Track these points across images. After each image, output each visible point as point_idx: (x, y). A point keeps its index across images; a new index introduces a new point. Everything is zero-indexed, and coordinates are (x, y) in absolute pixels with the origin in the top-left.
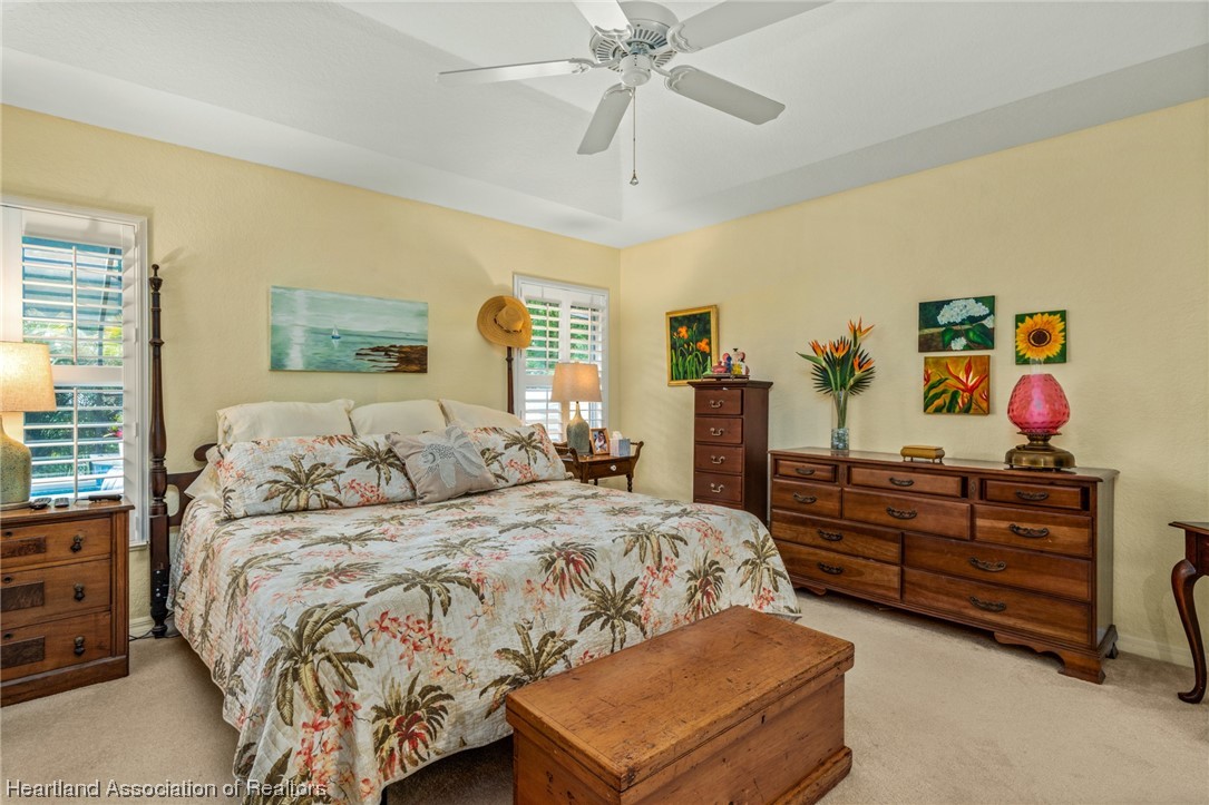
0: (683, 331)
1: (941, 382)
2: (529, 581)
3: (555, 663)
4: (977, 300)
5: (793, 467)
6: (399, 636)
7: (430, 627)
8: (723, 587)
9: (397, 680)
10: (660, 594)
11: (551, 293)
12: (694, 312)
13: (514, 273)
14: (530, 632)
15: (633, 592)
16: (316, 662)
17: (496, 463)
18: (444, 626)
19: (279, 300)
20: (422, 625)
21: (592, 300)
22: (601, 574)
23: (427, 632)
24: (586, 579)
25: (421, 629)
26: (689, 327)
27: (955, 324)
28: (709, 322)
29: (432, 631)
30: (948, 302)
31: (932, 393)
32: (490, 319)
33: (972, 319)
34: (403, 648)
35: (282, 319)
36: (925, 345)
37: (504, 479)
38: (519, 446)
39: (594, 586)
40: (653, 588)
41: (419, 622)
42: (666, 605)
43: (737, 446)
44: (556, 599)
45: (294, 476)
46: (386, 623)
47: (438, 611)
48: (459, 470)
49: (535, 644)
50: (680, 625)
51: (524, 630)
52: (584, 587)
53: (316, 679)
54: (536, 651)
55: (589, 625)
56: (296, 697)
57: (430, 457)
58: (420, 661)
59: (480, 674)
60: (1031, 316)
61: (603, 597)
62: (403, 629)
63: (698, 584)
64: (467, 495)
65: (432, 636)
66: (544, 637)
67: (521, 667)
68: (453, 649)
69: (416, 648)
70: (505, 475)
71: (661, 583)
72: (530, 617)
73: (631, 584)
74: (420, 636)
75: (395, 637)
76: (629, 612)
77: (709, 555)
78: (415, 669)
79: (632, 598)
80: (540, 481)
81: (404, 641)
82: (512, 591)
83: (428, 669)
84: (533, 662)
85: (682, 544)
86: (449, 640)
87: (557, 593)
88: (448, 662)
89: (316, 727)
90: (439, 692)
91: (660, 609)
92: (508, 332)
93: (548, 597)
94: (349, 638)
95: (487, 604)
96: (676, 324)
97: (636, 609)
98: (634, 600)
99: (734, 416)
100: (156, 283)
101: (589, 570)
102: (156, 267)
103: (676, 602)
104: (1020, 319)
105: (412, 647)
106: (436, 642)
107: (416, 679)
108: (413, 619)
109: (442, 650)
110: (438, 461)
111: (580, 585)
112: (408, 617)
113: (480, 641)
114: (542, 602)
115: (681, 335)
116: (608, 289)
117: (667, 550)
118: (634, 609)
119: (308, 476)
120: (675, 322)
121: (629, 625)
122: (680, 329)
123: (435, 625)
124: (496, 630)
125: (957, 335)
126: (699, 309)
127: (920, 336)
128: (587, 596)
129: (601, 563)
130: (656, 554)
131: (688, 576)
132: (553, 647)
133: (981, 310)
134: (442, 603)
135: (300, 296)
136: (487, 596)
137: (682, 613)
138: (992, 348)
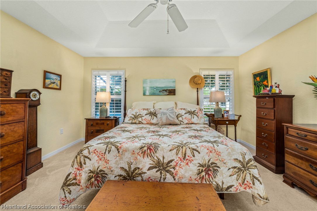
0: (258, 79)
2: (133, 151)
3: (138, 177)
5: (295, 132)
6: (97, 155)
7: (104, 155)
8: (218, 174)
9: (95, 166)
10: (183, 168)
11: (212, 73)
12: (261, 72)
13: (200, 69)
14: (131, 165)
15: (171, 164)
16: (81, 156)
17: (181, 118)
18: (107, 156)
19: (144, 82)
20: (103, 154)
21: (227, 73)
22: (159, 155)
23: (103, 156)
24: (153, 155)
25: (102, 155)
26: (260, 77)
28: (267, 74)
29: (104, 157)
32: (192, 81)
34: (97, 158)
35: (145, 85)
37: (182, 122)
38: (189, 114)
39: (155, 158)
40: (180, 165)
41: (102, 154)
42: (186, 172)
43: (272, 120)
44: (141, 158)
45: (135, 116)
46: (95, 152)
47: (107, 152)
48: (167, 118)
49: (132, 169)
50: (192, 182)
51: (130, 164)
52: (152, 157)
53: (80, 159)
54: (132, 171)
55: (152, 169)
56: (75, 162)
57: (161, 115)
58: (100, 163)
59: (115, 172)
61: (159, 162)
62: (98, 154)
63: (204, 169)
64: (170, 125)
65: (104, 158)
66: (135, 168)
67: (127, 174)
68: (109, 163)
69: (100, 160)
70: (183, 121)
71: (185, 164)
72: (132, 161)
73: (171, 161)
74: (102, 157)
75: (96, 155)
76: (168, 170)
77: (211, 160)
78: (99, 165)
79: (170, 166)
80: (194, 124)
81: (98, 157)
82: (128, 152)
83: (102, 165)
84: (130, 174)
85: (197, 153)
86: (108, 160)
87: (142, 156)
88: (107, 166)
89: (78, 169)
90: (104, 172)
91: (183, 173)
92: (196, 84)
93: (139, 157)
94: (87, 153)
95: (120, 154)
96: (255, 77)
97: (172, 170)
98: (171, 167)
99: (271, 109)
100: (126, 81)
101: (155, 153)
102: (126, 78)
103: (191, 173)
105: (99, 159)
106: (105, 160)
107: (99, 167)
108: (101, 152)
109: (106, 162)
110: (162, 116)
111: (151, 157)
112: (100, 152)
113: (116, 163)
114: (137, 158)
115: (257, 80)
116: (234, 69)
117: (189, 153)
118: (171, 169)
119: (137, 116)
120: (255, 76)
121: (168, 174)
122: (257, 78)
123: (105, 155)
124: (121, 162)
126: (263, 70)
128: (152, 160)
129: (160, 152)
130: (184, 154)
131: (199, 165)
132: (138, 172)
134: (109, 150)
135: (148, 81)
136: (121, 152)
137: (194, 177)
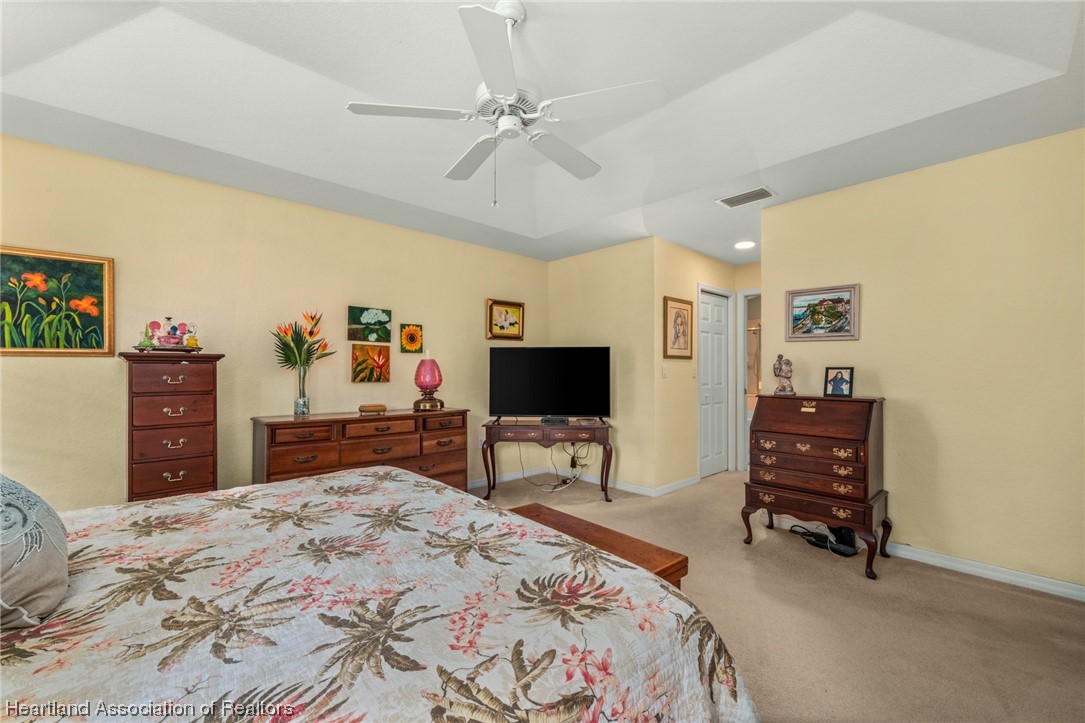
1: (364, 361)
4: (383, 311)
27: (371, 324)
30: (367, 309)
31: (359, 369)
33: (380, 323)
36: (352, 335)
60: (408, 325)
104: (403, 326)
125: (372, 331)
127: (349, 330)
133: (384, 318)
138: (389, 341)
